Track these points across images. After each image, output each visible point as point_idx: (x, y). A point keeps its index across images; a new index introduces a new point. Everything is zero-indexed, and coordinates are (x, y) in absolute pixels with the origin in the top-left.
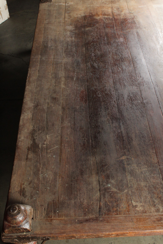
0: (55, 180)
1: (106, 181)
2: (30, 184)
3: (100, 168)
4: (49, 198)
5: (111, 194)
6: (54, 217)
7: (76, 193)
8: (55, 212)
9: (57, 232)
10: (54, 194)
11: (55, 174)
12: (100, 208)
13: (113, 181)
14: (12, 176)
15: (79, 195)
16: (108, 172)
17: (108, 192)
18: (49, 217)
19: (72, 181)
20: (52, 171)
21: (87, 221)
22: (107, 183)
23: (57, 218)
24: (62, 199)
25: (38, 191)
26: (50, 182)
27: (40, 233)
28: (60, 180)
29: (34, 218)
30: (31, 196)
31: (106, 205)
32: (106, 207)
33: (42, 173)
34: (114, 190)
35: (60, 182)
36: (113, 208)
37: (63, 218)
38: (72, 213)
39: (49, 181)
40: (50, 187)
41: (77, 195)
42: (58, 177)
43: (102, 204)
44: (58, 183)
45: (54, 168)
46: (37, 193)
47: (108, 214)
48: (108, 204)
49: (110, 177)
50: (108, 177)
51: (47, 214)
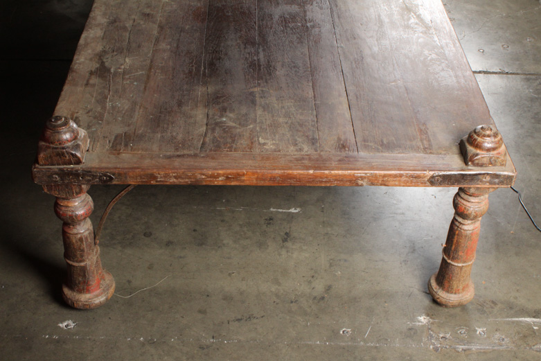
0: (132, 110)
1: (219, 114)
2: (88, 113)
3: (213, 100)
4: (119, 129)
5: (224, 129)
6: (124, 150)
7: (165, 126)
8: (126, 145)
9: (126, 167)
10: (129, 126)
11: (134, 103)
12: (203, 144)
13: (231, 115)
14: (59, 103)
15: (170, 128)
16: (225, 104)
17: (220, 127)
18: (116, 150)
19: (160, 112)
20: (128, 100)
21: (179, 156)
22: (222, 116)
23: (129, 152)
24: (140, 131)
25: (102, 121)
26: (123, 112)
27: (97, 166)
28: (141, 110)
29: (90, 150)
30: (88, 126)
31: (214, 140)
32: (213, 143)
33: (111, 101)
34: (231, 124)
35: (141, 113)
36: (225, 144)
37: (140, 152)
38: (155, 147)
39: (122, 110)
40: (123, 117)
41: (167, 128)
42: (138, 107)
43: (207, 140)
44: (137, 113)
45: (133, 97)
46: (99, 123)
47: (215, 151)
48: (217, 140)
49: (228, 110)
50: (224, 110)
51: (112, 147)
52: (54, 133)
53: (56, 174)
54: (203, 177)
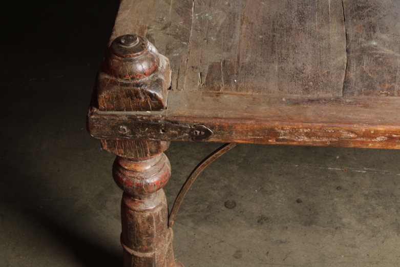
0: (231, 25)
1: (365, 35)
2: (165, 28)
3: (352, 11)
4: (214, 56)
5: (377, 59)
6: (225, 89)
7: (284, 52)
8: (228, 81)
9: (232, 116)
10: (228, 50)
11: (233, 16)
12: (347, 81)
13: (384, 37)
14: (119, 12)
15: (292, 56)
16: (373, 20)
17: (369, 55)
18: (213, 88)
19: (274, 30)
20: (223, 10)
21: (311, 101)
22: (369, 38)
23: (234, 92)
24: (247, 60)
25: (188, 41)
26: (218, 29)
27: (187, 114)
28: (244, 26)
29: (174, 87)
30: (167, 49)
31: (363, 76)
32: (362, 80)
33: (196, 11)
34: (386, 51)
35: (244, 30)
36: (382, 83)
37: (249, 93)
38: (273, 86)
39: (216, 26)
40: (218, 36)
41: (288, 56)
42: (239, 21)
43: (352, 75)
44: (238, 31)
45: (229, 5)
46: (183, 46)
47: (367, 94)
48: (368, 77)
49: (378, 29)
50: (372, 28)
51: (207, 83)
52: (125, 61)
53: (125, 124)
54: (352, 135)
